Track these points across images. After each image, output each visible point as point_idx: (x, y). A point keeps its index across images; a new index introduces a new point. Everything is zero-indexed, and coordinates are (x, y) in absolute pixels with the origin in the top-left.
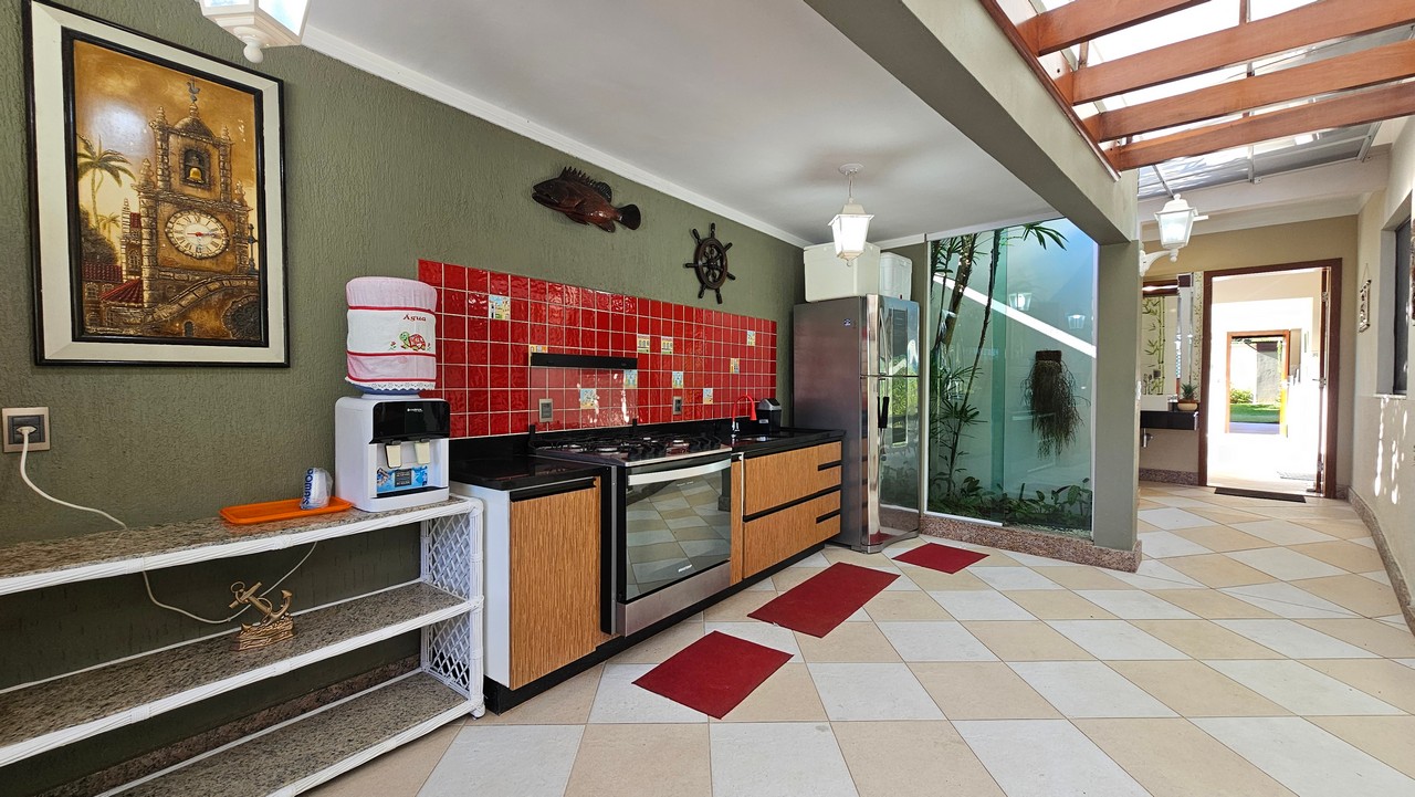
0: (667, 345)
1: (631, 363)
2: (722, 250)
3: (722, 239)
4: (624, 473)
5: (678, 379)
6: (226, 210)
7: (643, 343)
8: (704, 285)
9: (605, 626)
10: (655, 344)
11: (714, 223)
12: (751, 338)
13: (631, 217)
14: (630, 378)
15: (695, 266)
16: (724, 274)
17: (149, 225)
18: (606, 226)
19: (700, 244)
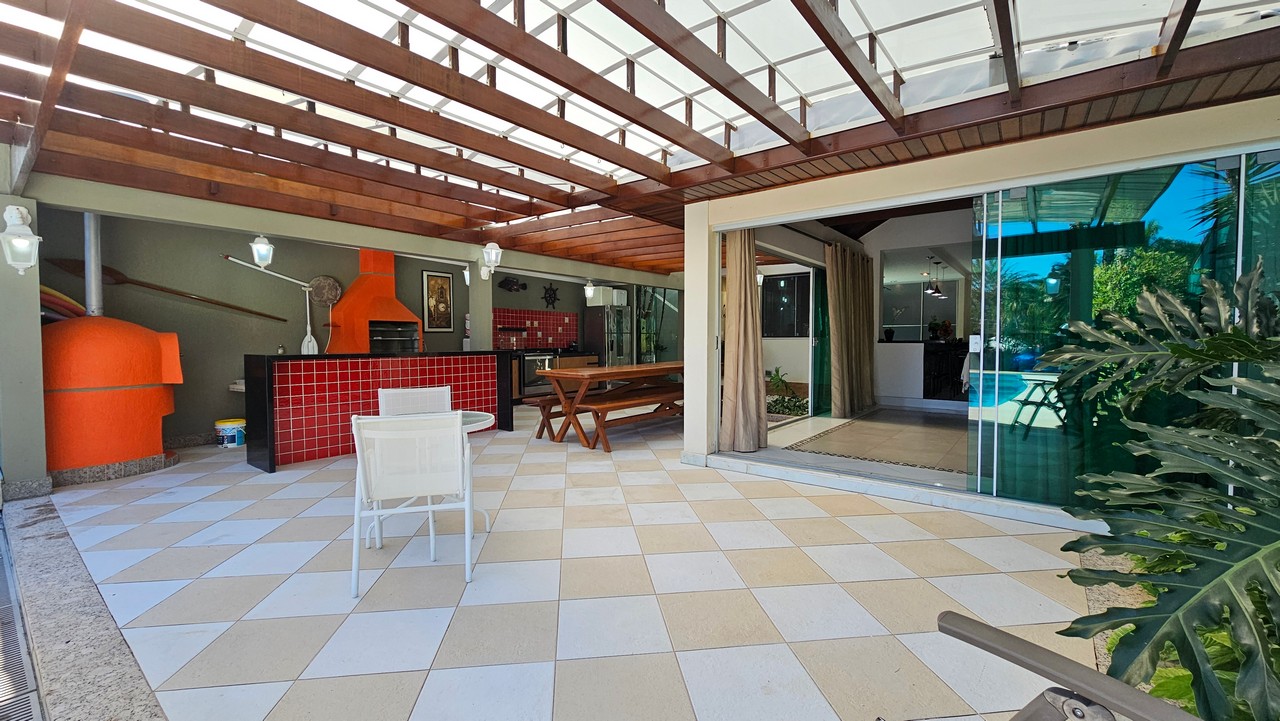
0: (536, 323)
1: (525, 330)
2: (554, 291)
3: (554, 287)
4: (524, 357)
5: (540, 334)
6: (445, 302)
7: (528, 323)
8: (548, 304)
9: (520, 393)
10: (532, 324)
11: (551, 282)
12: (567, 320)
13: (524, 287)
14: (525, 334)
15: (545, 298)
16: (556, 299)
17: (436, 306)
18: (517, 290)
19: (547, 290)
